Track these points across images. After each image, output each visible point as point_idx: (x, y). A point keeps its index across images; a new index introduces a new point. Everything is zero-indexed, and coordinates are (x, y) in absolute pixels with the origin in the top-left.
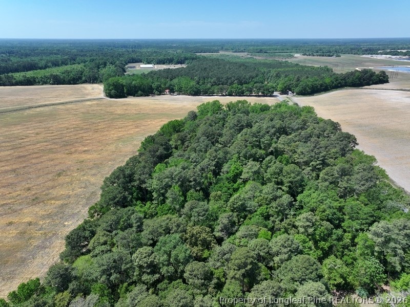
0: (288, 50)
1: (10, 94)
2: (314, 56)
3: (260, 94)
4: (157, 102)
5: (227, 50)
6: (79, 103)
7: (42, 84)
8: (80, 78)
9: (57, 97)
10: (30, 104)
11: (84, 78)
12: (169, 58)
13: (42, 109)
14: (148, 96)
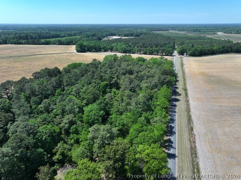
0: (216, 30)
1: (34, 49)
2: (232, 33)
3: (164, 54)
4: (99, 55)
5: (175, 30)
6: (59, 54)
7: (53, 45)
8: (72, 42)
9: (53, 50)
10: (37, 54)
11: (74, 42)
12: (131, 33)
13: (39, 56)
14: (98, 52)
